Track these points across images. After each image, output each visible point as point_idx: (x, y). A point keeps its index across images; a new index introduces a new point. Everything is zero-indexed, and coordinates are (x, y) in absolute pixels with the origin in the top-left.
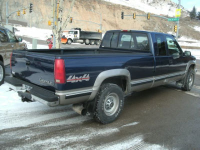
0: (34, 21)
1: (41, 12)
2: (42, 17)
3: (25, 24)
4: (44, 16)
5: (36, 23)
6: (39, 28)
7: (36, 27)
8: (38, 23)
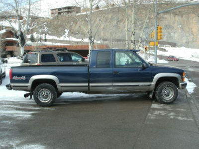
0: (184, 41)
1: (192, 32)
2: (192, 36)
3: (174, 45)
4: (195, 35)
5: (186, 42)
6: (188, 48)
7: (186, 47)
8: (189, 43)
